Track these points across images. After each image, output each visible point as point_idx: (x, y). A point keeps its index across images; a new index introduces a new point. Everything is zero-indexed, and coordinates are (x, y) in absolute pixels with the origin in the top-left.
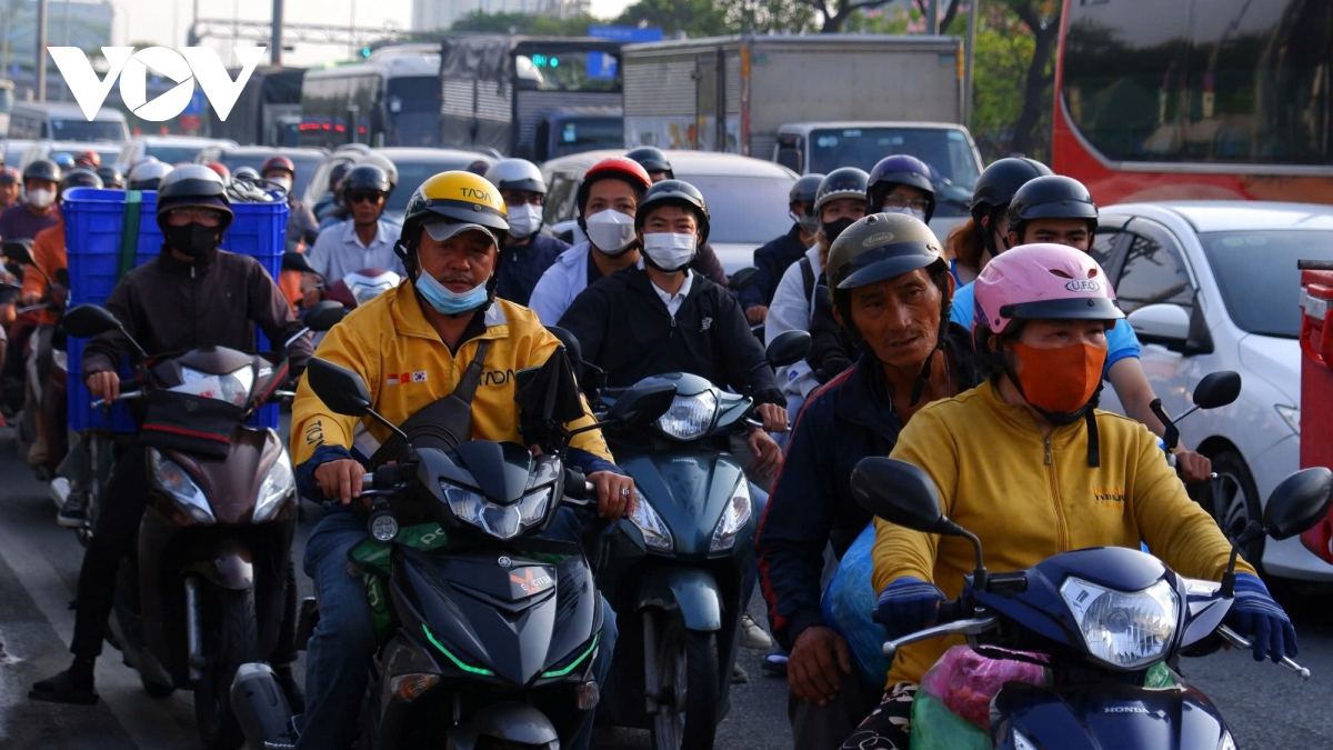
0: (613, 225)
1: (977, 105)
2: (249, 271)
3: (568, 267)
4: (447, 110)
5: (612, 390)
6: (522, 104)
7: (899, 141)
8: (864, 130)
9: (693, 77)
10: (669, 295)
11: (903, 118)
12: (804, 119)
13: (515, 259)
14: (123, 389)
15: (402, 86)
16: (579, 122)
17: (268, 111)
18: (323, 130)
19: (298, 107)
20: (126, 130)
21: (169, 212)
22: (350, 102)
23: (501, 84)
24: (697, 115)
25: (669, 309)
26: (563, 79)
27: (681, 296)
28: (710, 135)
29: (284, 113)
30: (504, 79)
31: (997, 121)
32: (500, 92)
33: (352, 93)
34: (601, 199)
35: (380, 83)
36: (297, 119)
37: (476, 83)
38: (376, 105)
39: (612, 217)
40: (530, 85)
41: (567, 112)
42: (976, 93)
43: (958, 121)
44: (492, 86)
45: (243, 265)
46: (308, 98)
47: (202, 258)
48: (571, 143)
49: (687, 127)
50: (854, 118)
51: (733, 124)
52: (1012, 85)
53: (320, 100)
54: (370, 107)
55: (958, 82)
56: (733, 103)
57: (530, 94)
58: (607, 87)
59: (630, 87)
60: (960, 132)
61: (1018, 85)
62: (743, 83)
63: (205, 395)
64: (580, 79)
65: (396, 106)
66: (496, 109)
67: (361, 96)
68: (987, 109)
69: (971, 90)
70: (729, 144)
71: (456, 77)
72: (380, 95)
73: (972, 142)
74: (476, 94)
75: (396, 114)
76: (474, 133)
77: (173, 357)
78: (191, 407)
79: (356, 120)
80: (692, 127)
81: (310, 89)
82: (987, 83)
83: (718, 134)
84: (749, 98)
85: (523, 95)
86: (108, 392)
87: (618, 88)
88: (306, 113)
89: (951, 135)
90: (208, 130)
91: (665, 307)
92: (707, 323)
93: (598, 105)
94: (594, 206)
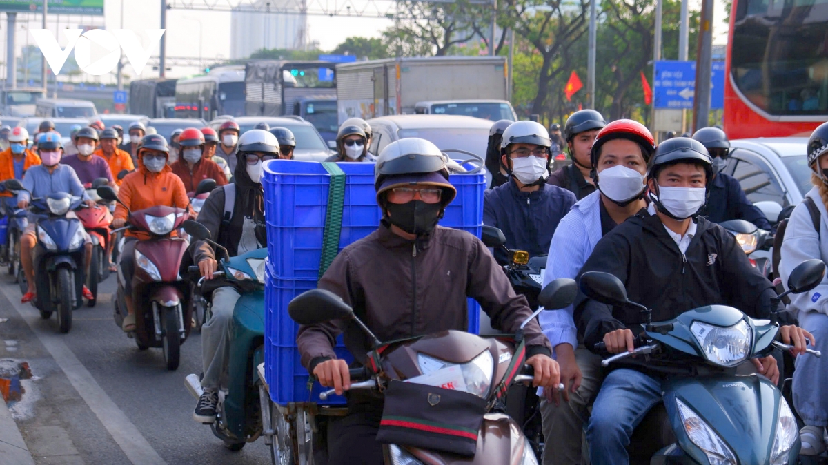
0: (623, 179)
1: (515, 90)
2: (470, 248)
3: (584, 215)
4: (249, 98)
5: (656, 324)
6: (286, 95)
7: (476, 109)
8: (458, 104)
9: (372, 79)
10: (679, 236)
11: (478, 98)
12: (428, 99)
13: (528, 202)
14: (354, 378)
15: (226, 87)
16: (315, 103)
17: (159, 100)
18: (186, 110)
19: (174, 98)
20: (95, 111)
21: (391, 189)
22: (200, 95)
23: (275, 85)
24: (374, 98)
25: (680, 248)
26: (307, 82)
27: (690, 236)
28: (381, 109)
29: (167, 101)
30: (277, 82)
31: (525, 98)
32: (275, 89)
33: (201, 91)
34: (613, 156)
35: (215, 85)
36: (173, 105)
37: (263, 85)
38: (213, 97)
39: (621, 172)
40: (290, 85)
41: (309, 98)
42: (514, 84)
43: (505, 99)
44: (271, 86)
45: (462, 241)
46: (179, 94)
47: (423, 235)
48: (311, 114)
49: (369, 104)
50: (453, 98)
51: (393, 103)
52: (532, 80)
53: (185, 95)
54: (210, 98)
55: (505, 79)
56: (392, 91)
57: (290, 89)
58: (329, 85)
59: (340, 85)
60: (506, 104)
61: (535, 80)
62: (397, 82)
63: (446, 386)
64: (315, 82)
65: (223, 97)
66: (273, 97)
67: (206, 92)
68: (520, 92)
69: (511, 84)
70: (390, 112)
71: (253, 82)
72: (215, 92)
73: (512, 109)
74: (263, 89)
75: (223, 101)
76: (263, 109)
77: (408, 343)
78: (434, 400)
79: (203, 104)
80: (372, 104)
81: (180, 89)
82: (520, 79)
83: (385, 107)
84: (400, 89)
85: (286, 90)
86: (337, 382)
87: (334, 86)
88: (178, 101)
89: (502, 106)
90: (129, 110)
91: (676, 246)
92: (712, 259)
93: (324, 94)
94: (606, 163)
